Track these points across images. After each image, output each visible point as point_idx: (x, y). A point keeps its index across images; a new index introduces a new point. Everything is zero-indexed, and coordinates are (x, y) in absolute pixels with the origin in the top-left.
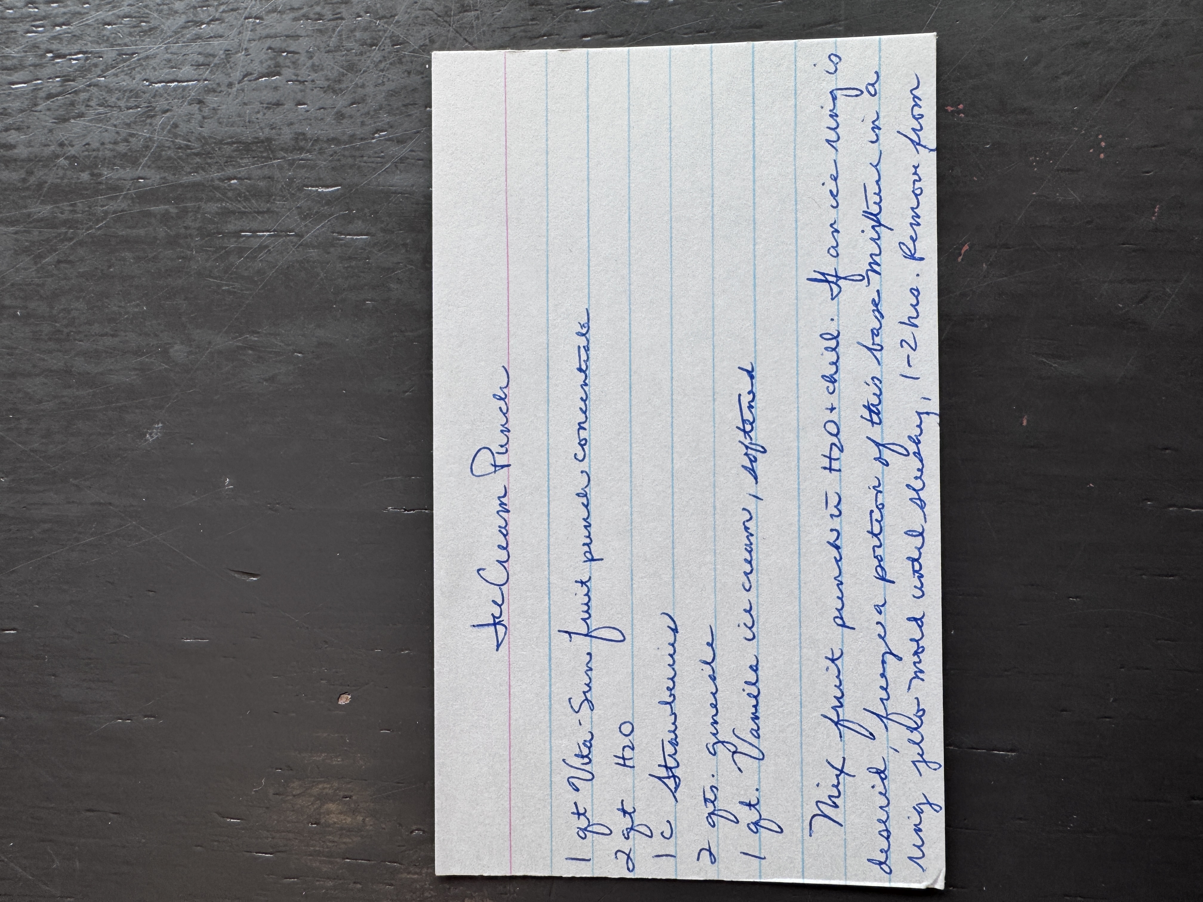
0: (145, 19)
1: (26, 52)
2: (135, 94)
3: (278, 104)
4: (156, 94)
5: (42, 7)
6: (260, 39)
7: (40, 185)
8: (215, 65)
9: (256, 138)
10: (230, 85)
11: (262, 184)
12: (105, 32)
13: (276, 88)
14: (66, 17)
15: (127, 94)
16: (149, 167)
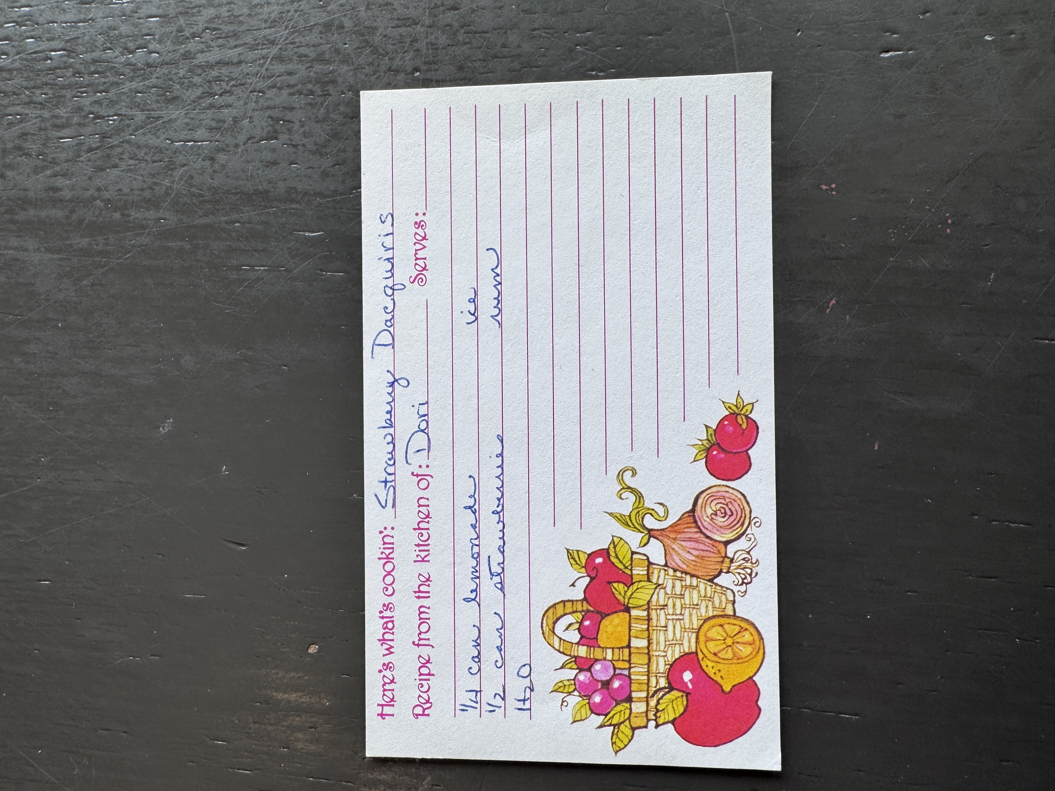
0: (169, 90)
1: (72, 113)
2: (160, 150)
3: (275, 163)
4: (177, 151)
5: (86, 76)
6: (261, 110)
7: (81, 222)
8: (225, 129)
9: (257, 190)
10: (237, 146)
11: (259, 227)
12: (137, 99)
13: (274, 150)
14: (105, 86)
15: (153, 150)
16: (169, 210)
